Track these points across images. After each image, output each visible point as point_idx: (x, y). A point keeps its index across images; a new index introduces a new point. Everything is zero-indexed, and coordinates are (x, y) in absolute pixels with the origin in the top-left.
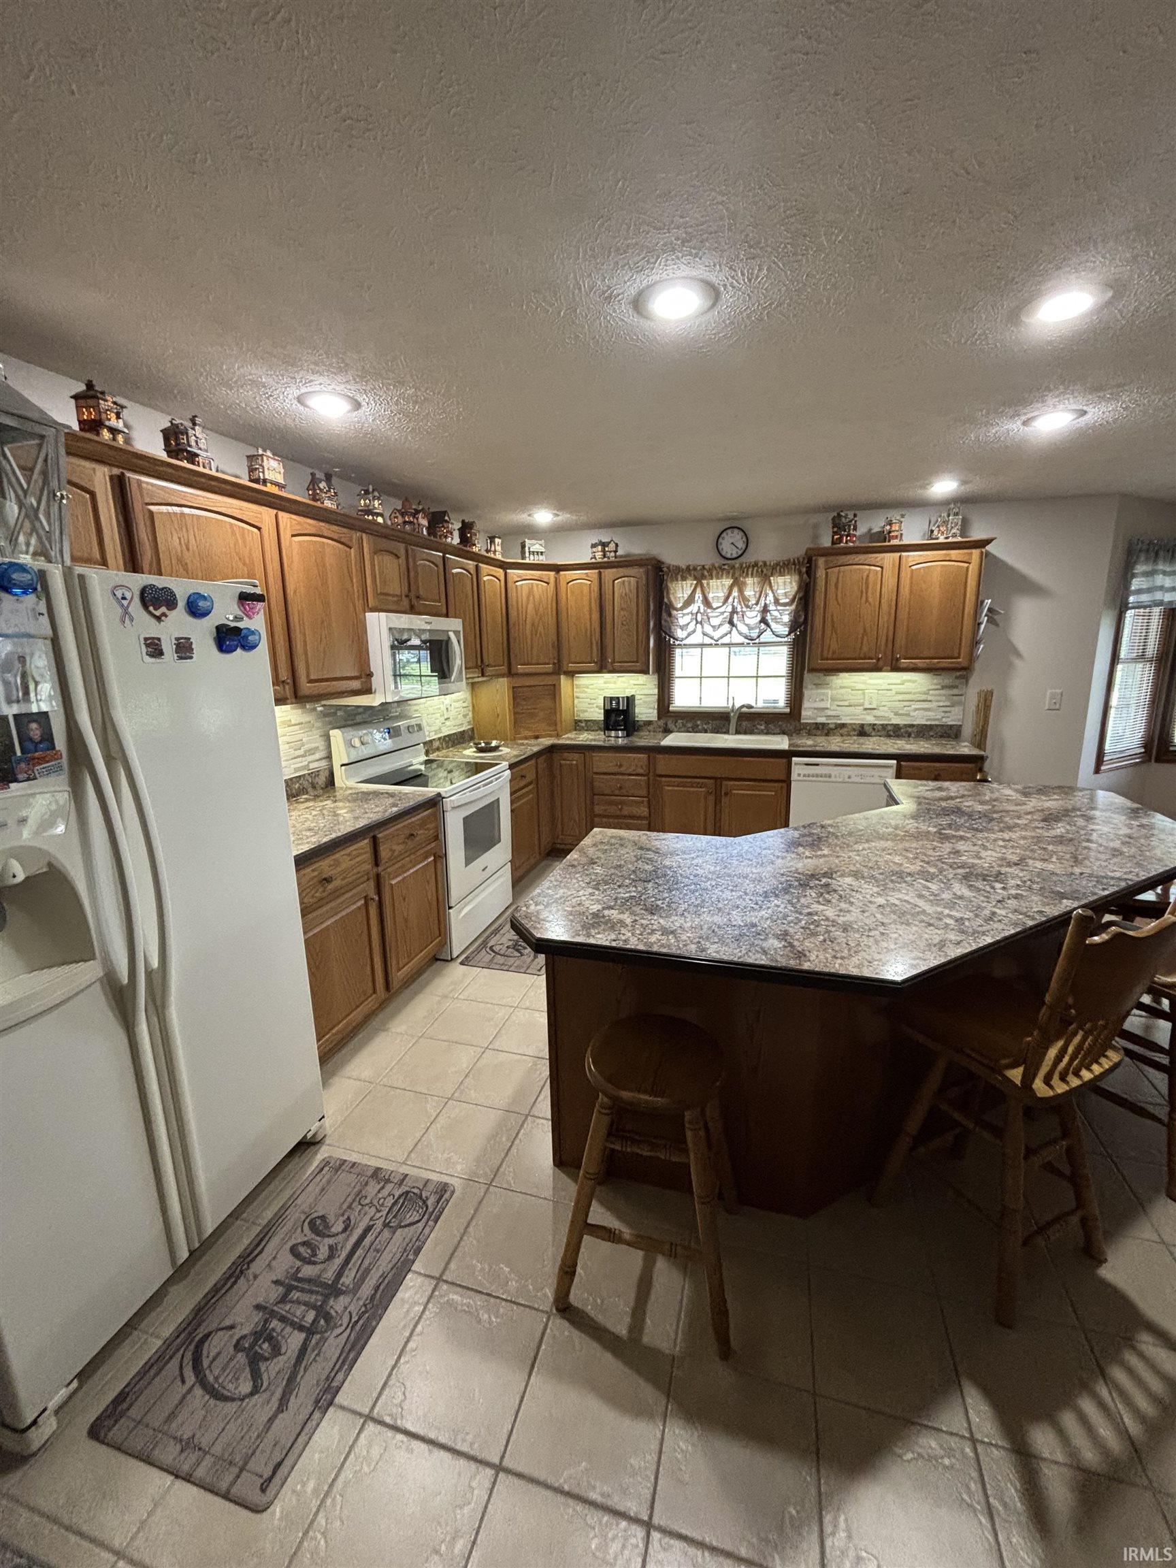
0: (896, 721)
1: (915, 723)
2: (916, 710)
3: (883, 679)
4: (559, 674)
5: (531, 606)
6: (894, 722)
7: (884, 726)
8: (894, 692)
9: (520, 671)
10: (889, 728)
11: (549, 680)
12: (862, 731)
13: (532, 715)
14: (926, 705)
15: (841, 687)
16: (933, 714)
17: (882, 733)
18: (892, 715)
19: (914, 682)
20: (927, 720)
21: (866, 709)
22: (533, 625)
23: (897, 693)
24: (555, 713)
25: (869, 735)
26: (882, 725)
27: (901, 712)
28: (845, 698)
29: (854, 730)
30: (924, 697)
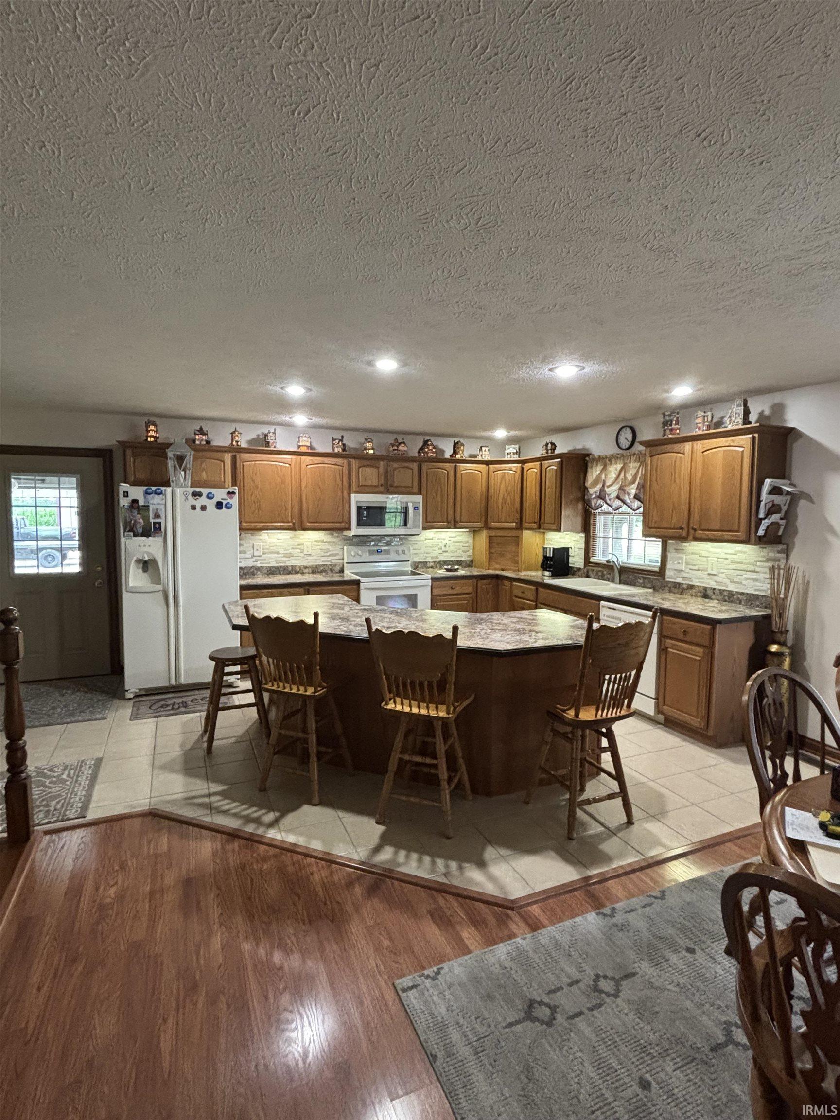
0: (732, 588)
1: (746, 591)
2: (747, 579)
3: (722, 548)
4: (522, 530)
5: (503, 486)
6: (729, 589)
7: (721, 592)
8: (728, 561)
9: (493, 526)
10: (725, 593)
11: (514, 533)
12: (705, 594)
13: (502, 555)
14: (754, 576)
15: (692, 553)
16: (760, 584)
17: (719, 597)
18: (728, 582)
19: (745, 552)
20: (756, 590)
21: (709, 574)
22: (503, 498)
23: (732, 562)
24: (518, 556)
25: (710, 598)
26: (720, 590)
27: (735, 580)
28: (695, 563)
29: (700, 592)
30: (752, 568)
